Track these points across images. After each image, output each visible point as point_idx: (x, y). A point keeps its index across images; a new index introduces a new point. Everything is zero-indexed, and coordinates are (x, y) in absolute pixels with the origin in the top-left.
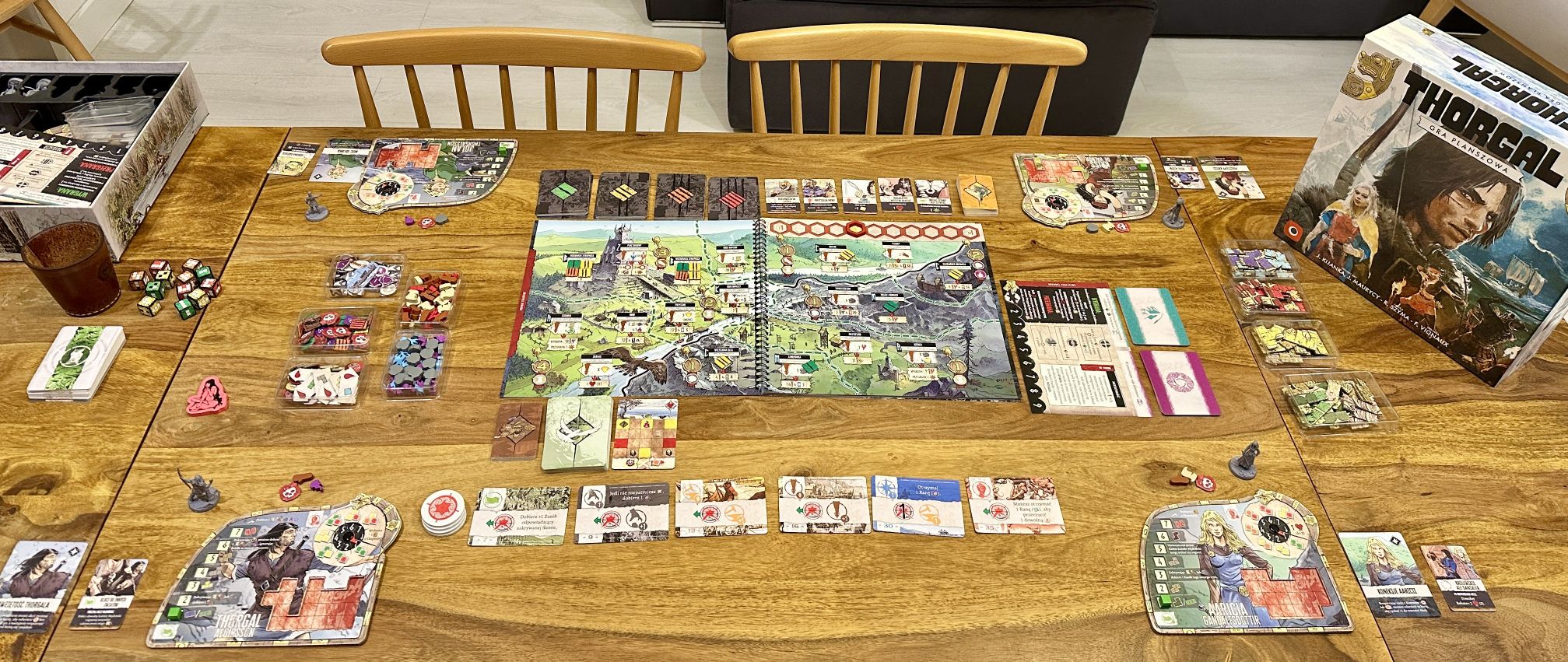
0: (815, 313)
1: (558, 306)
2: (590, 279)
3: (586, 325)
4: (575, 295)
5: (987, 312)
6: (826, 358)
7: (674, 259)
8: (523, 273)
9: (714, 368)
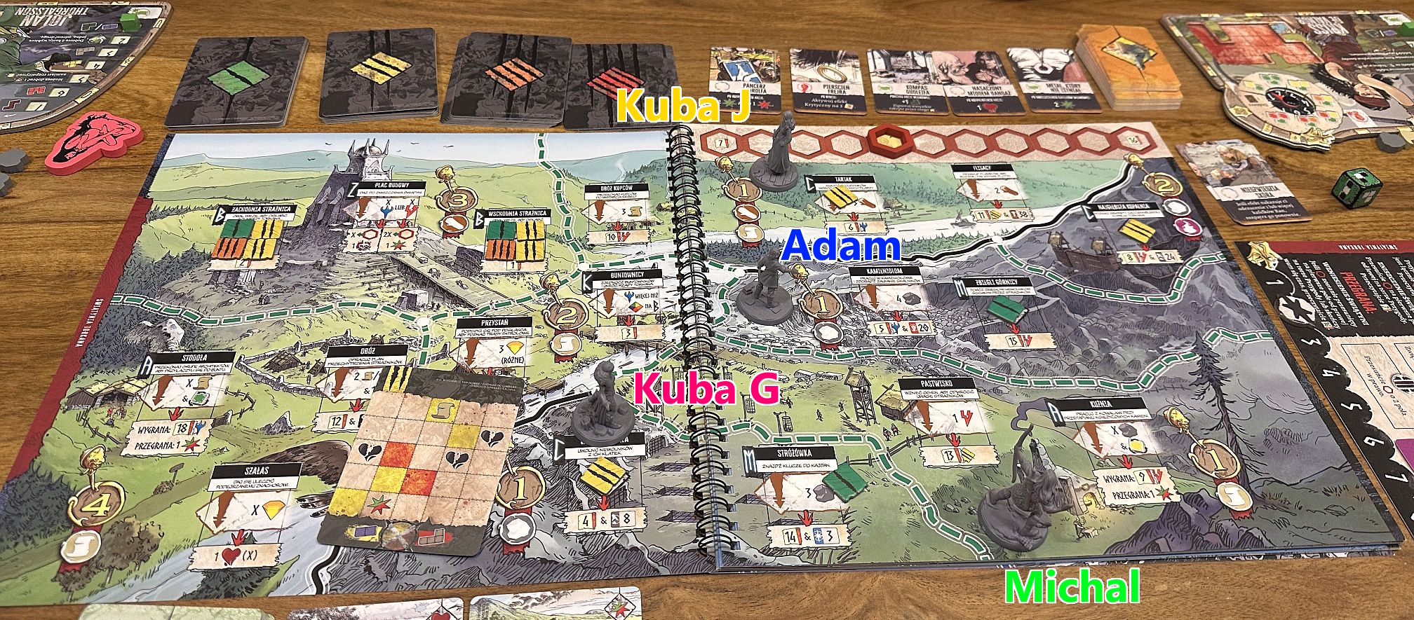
0: (829, 333)
1: (177, 333)
2: (271, 265)
3: (241, 381)
4: (226, 303)
5: (1233, 313)
6: (876, 454)
7: (485, 214)
8: (106, 256)
9: (580, 495)
